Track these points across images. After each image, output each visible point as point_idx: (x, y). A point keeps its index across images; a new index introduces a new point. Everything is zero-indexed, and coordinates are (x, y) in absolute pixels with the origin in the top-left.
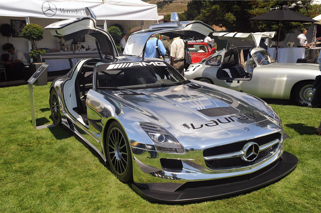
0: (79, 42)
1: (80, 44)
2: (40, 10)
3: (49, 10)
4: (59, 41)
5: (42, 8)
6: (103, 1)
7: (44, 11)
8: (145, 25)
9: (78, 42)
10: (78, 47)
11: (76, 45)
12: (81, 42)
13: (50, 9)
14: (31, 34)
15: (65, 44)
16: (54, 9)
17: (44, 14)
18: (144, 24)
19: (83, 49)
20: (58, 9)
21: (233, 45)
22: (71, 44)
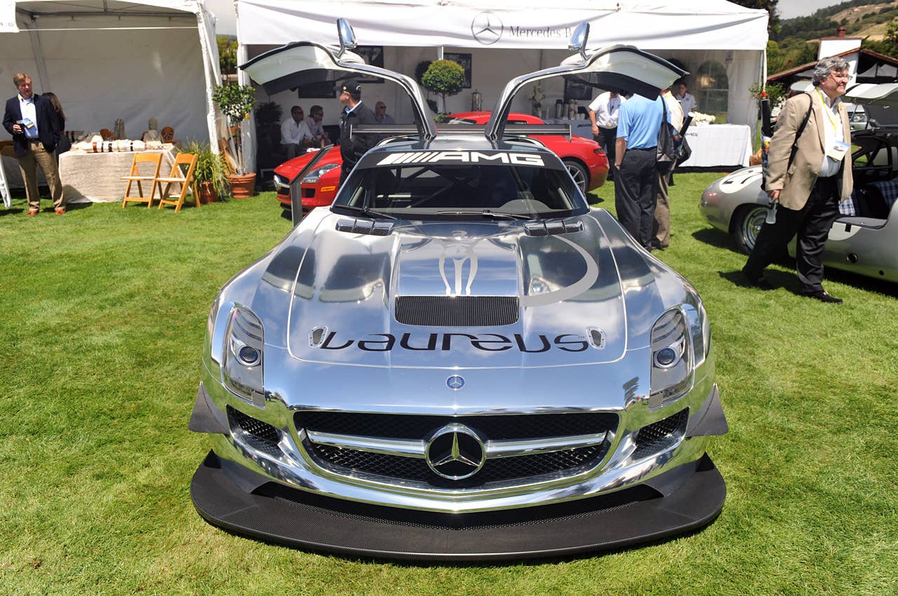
0: (575, 99)
1: (576, 103)
2: (468, 32)
3: (486, 29)
4: (531, 98)
5: (472, 27)
6: (618, 5)
7: (475, 33)
8: (734, 61)
9: (572, 100)
10: (570, 110)
11: (567, 106)
12: (578, 99)
13: (489, 28)
14: (436, 82)
15: (542, 103)
16: (497, 28)
17: (476, 38)
18: (731, 59)
19: (578, 115)
20: (507, 29)
21: (874, 121)
22: (555, 103)
